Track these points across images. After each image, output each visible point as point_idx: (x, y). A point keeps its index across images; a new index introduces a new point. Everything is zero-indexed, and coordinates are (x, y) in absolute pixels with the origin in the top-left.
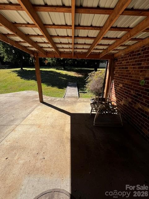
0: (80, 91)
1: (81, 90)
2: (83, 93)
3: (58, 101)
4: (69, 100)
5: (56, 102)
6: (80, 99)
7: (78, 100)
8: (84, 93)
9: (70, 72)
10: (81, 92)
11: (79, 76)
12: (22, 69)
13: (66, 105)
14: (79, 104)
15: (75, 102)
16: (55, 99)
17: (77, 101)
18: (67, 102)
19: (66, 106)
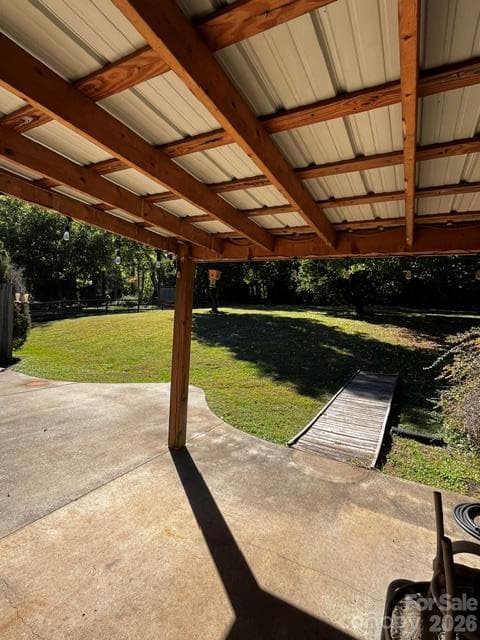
0: (401, 427)
1: (416, 420)
2: (418, 444)
3: (253, 458)
4: (308, 470)
5: (236, 461)
6: (380, 479)
7: (364, 485)
8: (425, 441)
9: (378, 327)
10: (404, 435)
11: (418, 345)
12: (215, 310)
13: (270, 500)
14: (352, 518)
15: (339, 496)
16: (241, 446)
17: (352, 490)
18: (292, 477)
19: (269, 507)
